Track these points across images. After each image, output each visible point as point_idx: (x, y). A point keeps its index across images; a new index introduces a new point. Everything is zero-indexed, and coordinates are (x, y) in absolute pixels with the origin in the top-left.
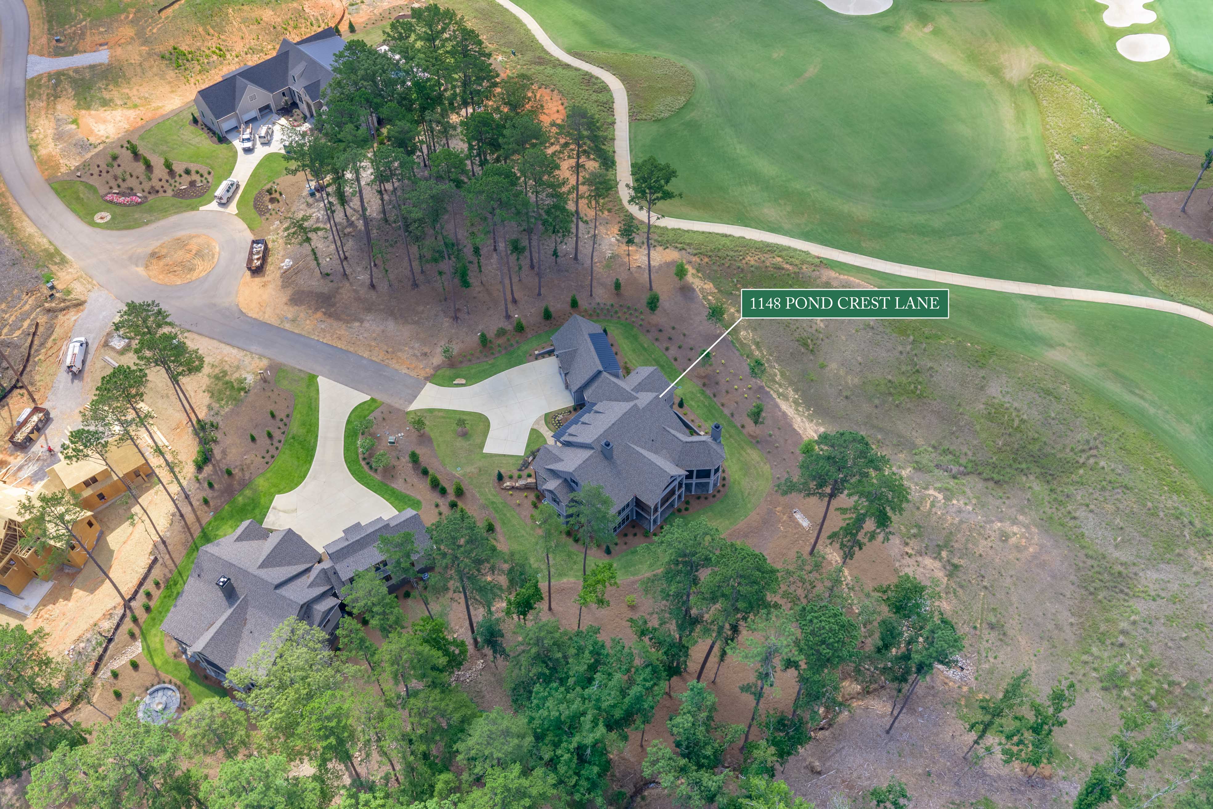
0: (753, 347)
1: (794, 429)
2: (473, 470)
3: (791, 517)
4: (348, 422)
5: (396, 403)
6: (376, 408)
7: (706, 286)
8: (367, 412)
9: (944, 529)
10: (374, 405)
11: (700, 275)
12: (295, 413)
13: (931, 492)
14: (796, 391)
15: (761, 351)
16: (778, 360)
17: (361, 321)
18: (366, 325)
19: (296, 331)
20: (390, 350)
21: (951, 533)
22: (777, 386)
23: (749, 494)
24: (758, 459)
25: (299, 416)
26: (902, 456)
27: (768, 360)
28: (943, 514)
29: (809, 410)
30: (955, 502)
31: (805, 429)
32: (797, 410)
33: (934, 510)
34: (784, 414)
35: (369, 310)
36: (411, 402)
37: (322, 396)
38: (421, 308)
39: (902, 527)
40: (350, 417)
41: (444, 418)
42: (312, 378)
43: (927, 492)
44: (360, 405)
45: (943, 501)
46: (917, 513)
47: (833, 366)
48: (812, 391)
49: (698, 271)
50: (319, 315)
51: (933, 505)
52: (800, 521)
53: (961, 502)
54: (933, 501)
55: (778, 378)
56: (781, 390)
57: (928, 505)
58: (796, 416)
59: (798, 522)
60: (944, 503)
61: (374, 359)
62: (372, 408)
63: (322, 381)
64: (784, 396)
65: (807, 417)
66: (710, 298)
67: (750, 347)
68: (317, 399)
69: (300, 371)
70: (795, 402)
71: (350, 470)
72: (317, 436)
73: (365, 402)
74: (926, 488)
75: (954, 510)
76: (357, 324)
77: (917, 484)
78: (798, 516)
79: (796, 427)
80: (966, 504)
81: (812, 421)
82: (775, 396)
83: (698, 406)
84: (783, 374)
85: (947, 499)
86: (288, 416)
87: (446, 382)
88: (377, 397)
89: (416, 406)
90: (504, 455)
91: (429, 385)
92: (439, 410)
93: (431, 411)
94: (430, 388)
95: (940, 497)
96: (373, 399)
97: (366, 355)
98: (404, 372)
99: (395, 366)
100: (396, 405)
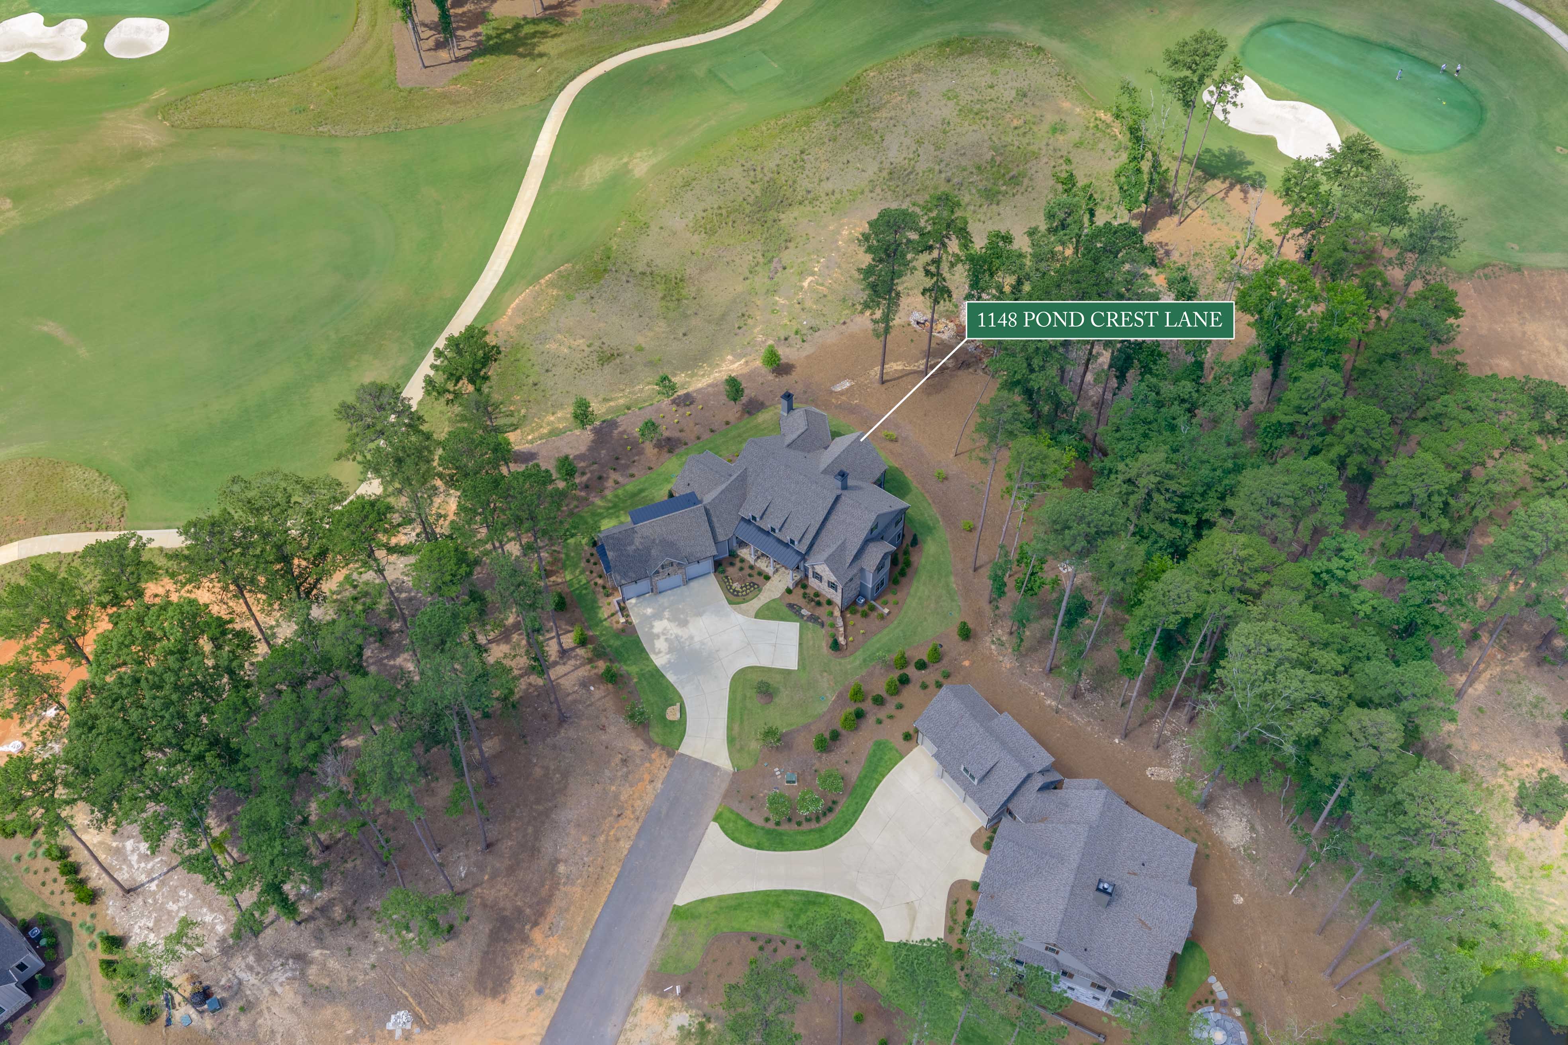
0: (612, 404)
2: (825, 679)
3: (842, 393)
4: (759, 847)
5: (720, 787)
6: (732, 811)
8: (741, 823)
10: (727, 814)
12: (749, 929)
13: (806, 284)
17: (555, 862)
18: (563, 852)
19: (572, 967)
20: (615, 812)
21: (850, 277)
24: (771, 413)
25: (753, 922)
28: (830, 279)
29: (701, 367)
30: (816, 269)
32: (703, 375)
34: (709, 386)
35: (534, 851)
36: (717, 769)
37: (714, 891)
38: (538, 772)
40: (750, 846)
41: (742, 722)
42: (679, 913)
44: (727, 834)
45: (816, 277)
46: (829, 298)
50: (537, 935)
51: (822, 285)
52: (845, 387)
53: (816, 265)
57: (820, 288)
58: (712, 377)
59: (847, 389)
60: (819, 276)
61: (635, 831)
62: (733, 817)
63: (682, 899)
65: (713, 369)
68: (720, 899)
69: (664, 936)
70: (692, 376)
71: (835, 839)
72: (785, 891)
73: (722, 827)
74: (802, 287)
75: (826, 271)
76: (561, 868)
77: (796, 294)
78: (838, 388)
80: (818, 262)
81: (717, 364)
85: (813, 274)
86: (754, 939)
87: (678, 729)
88: (712, 813)
89: (723, 760)
90: (800, 644)
91: (684, 749)
92: (730, 729)
93: (731, 740)
94: (688, 748)
95: (810, 279)
96: (716, 819)
97: (625, 845)
98: (659, 785)
99: (649, 800)
100: (724, 786)
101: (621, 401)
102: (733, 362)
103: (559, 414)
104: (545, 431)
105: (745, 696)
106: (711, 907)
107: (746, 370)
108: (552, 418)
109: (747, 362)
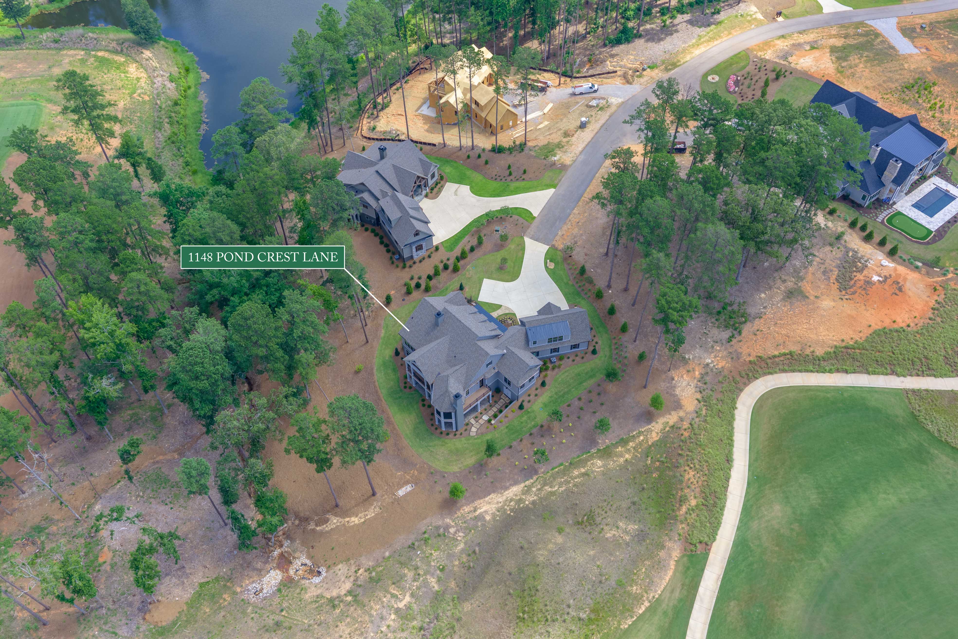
0: (583, 470)
1: (490, 494)
2: (471, 274)
3: (407, 483)
4: (517, 208)
5: (532, 230)
6: (527, 220)
7: (654, 435)
8: (524, 216)
9: (370, 601)
10: (529, 220)
11: (667, 429)
12: (526, 183)
13: (408, 599)
14: (534, 503)
15: (578, 477)
16: (569, 492)
19: (597, 175)
20: (580, 224)
21: (364, 606)
22: (539, 487)
23: (432, 451)
24: (465, 464)
25: (524, 185)
26: (453, 584)
27: (569, 482)
28: (383, 602)
29: (511, 510)
30: (393, 617)
31: (490, 503)
32: (511, 500)
33: (389, 596)
34: (507, 488)
36: (532, 239)
37: (538, 193)
39: (381, 568)
40: (521, 208)
41: (517, 256)
42: (555, 187)
43: (408, 595)
44: (529, 211)
45: (396, 606)
46: (390, 582)
47: (560, 539)
48: (533, 517)
49: (672, 427)
51: (393, 596)
52: (404, 489)
53: (391, 623)
54: (397, 598)
55: (548, 489)
56: (534, 489)
57: (395, 592)
58: (504, 498)
59: (403, 487)
60: (393, 607)
61: (571, 216)
62: (526, 218)
63: (552, 191)
64: (527, 491)
65: (502, 507)
66: (642, 438)
67: (584, 467)
68: (536, 191)
69: (560, 180)
70: (520, 501)
71: (482, 215)
72: (507, 196)
73: (531, 214)
74: (412, 595)
75: (384, 613)
77: (418, 588)
78: (408, 488)
79: (492, 496)
80: (388, 626)
81: (499, 511)
82: (527, 483)
83: (522, 423)
84: (552, 493)
85: (397, 611)
86: (524, 179)
87: (549, 257)
88: (536, 220)
89: (528, 241)
90: (480, 290)
91: (547, 247)
92: (523, 254)
93: (523, 249)
94: (545, 248)
95: (401, 605)
96: (535, 217)
97: (576, 211)
98: (560, 233)
99: (565, 228)
100: (529, 231)
101: (576, 472)
102: (486, 512)
103: (622, 460)
104: (631, 444)
105: (514, 269)
106: (540, 188)
107: (477, 503)
108: (627, 456)
109: (475, 510)
